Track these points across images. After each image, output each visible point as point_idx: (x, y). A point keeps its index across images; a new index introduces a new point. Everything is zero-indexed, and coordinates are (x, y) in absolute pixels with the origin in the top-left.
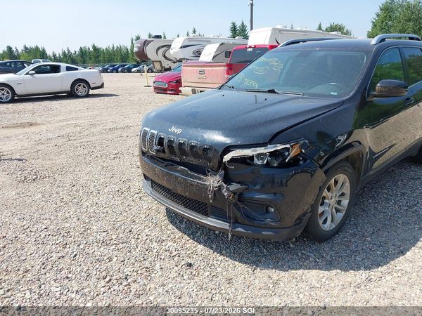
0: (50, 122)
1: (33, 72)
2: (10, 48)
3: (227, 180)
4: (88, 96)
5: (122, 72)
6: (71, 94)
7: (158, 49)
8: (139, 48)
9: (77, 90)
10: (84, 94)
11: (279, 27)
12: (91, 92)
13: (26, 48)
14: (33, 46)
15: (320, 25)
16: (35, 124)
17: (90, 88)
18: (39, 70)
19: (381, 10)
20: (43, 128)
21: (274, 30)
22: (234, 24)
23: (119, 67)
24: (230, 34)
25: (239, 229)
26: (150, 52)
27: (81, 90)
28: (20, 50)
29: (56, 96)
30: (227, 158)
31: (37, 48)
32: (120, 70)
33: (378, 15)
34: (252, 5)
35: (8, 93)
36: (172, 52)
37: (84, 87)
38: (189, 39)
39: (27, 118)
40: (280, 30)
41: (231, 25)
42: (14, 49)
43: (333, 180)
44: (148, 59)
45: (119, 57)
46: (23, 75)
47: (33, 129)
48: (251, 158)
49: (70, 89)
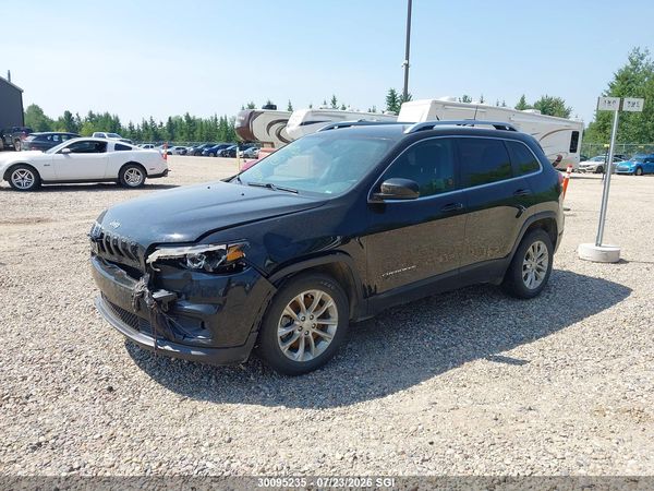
0: (67, 219)
1: (68, 150)
2: (68, 115)
3: (155, 285)
4: (142, 186)
5: (222, 155)
6: (120, 183)
7: (271, 125)
8: (242, 122)
9: (127, 177)
10: (137, 183)
11: (444, 99)
12: (148, 181)
13: (91, 115)
14: (102, 113)
15: (523, 99)
16: (47, 220)
17: (146, 175)
18: (79, 148)
19: (618, 78)
20: (52, 226)
21: (435, 103)
22: (392, 92)
23: (218, 149)
24: (385, 106)
25: (167, 347)
26: (258, 128)
27: (134, 179)
28: (83, 118)
29: (100, 185)
30: (153, 258)
31: (107, 115)
32: (219, 152)
33: (612, 87)
34: (407, 66)
35: (30, 177)
36: (288, 130)
37: (138, 174)
38: (314, 113)
39: (40, 212)
40: (445, 104)
41: (388, 94)
42: (74, 115)
43: (302, 295)
44: (253, 137)
45: (223, 134)
46: (53, 154)
47: (40, 227)
48: (183, 259)
49: (117, 176)
